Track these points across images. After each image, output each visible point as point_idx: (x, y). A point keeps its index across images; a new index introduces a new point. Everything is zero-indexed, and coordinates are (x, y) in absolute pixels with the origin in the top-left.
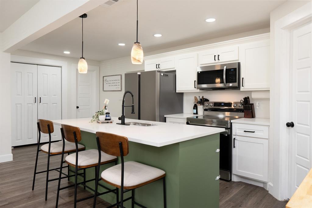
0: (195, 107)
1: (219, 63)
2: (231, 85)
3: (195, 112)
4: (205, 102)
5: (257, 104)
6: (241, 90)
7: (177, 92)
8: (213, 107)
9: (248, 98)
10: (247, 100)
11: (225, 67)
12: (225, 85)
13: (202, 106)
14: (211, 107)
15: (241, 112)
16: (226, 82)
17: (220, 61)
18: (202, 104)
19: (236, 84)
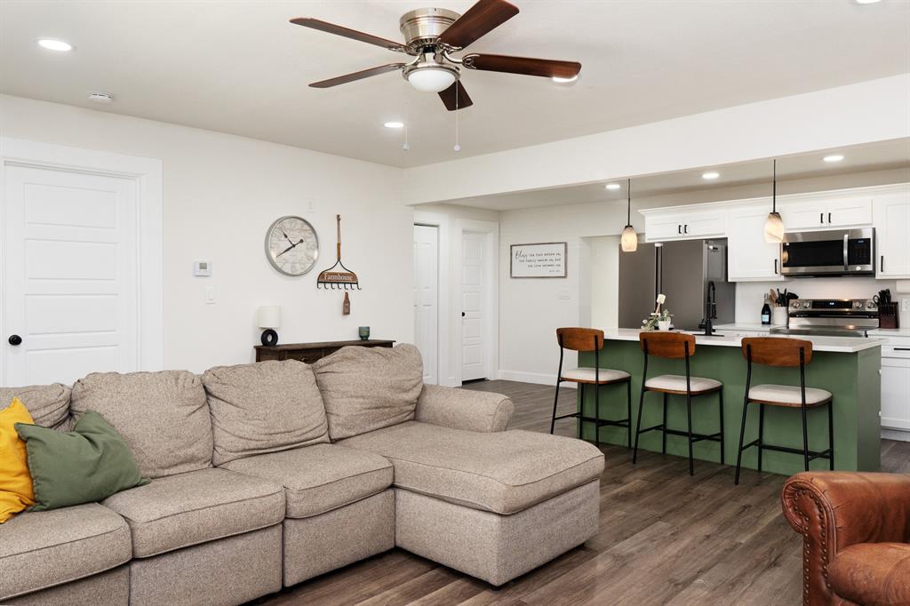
0: (766, 310)
1: (829, 227)
2: (858, 268)
3: (767, 320)
4: (791, 301)
5: (904, 303)
6: (877, 277)
7: (729, 280)
8: (810, 309)
9: (888, 291)
10: (885, 295)
11: (846, 237)
12: (846, 269)
13: (783, 309)
14: (805, 310)
15: (870, 318)
16: (850, 263)
17: (832, 224)
18: (784, 303)
19: (869, 268)
